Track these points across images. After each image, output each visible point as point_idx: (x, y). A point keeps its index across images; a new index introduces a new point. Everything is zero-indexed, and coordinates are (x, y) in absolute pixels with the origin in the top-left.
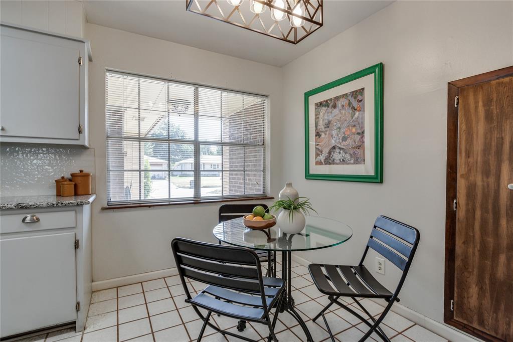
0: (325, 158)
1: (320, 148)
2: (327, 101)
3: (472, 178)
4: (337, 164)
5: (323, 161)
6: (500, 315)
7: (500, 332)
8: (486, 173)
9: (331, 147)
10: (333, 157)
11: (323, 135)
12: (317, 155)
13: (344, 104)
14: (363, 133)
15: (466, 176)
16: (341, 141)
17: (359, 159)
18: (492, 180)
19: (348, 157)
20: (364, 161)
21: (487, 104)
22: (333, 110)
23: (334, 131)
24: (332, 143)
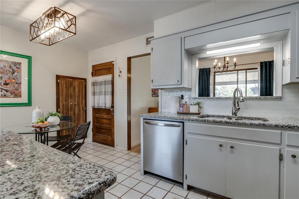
14: (20, 83)
15: (62, 102)
17: (17, 95)
18: (67, 102)
19: (9, 94)
20: (21, 96)
21: (66, 84)
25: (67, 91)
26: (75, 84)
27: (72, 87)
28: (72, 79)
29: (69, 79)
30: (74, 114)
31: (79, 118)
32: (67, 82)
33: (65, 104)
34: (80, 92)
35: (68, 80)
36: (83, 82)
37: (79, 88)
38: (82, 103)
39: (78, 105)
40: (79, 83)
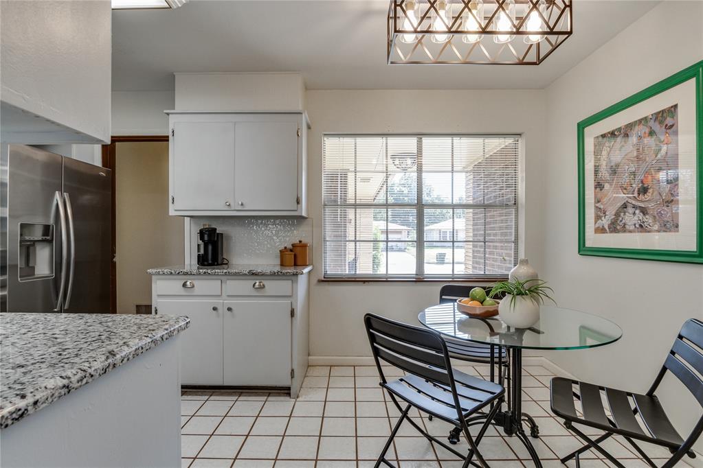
0: (610, 222)
1: (602, 207)
2: (613, 132)
4: (630, 232)
5: (606, 227)
9: (619, 204)
10: (624, 221)
11: (607, 186)
12: (598, 218)
13: (642, 135)
14: (677, 179)
16: (636, 195)
17: (669, 224)
19: (649, 220)
20: (677, 227)
22: (623, 146)
23: (625, 179)
24: (622, 196)
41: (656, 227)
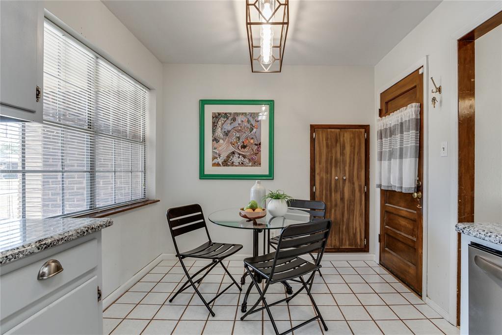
0: (223, 161)
1: (218, 152)
2: (226, 114)
3: (322, 175)
4: (236, 166)
5: (221, 164)
6: (333, 237)
7: (333, 245)
8: (327, 172)
9: (230, 152)
10: (232, 160)
11: (221, 141)
12: (214, 158)
13: (244, 120)
14: (260, 144)
15: (319, 174)
16: (240, 148)
17: (257, 163)
18: (329, 175)
19: (246, 161)
20: (260, 164)
21: (327, 139)
22: (232, 123)
23: (234, 139)
24: (231, 149)
25: (330, 155)
26: (345, 138)
27: (338, 145)
28: (339, 130)
29: (333, 130)
30: (342, 199)
31: (352, 207)
32: (329, 136)
33: (324, 177)
34: (354, 155)
35: (331, 131)
36: (361, 132)
37: (353, 147)
38: (358, 177)
39: (349, 181)
40: (352, 135)
41: (250, 164)
